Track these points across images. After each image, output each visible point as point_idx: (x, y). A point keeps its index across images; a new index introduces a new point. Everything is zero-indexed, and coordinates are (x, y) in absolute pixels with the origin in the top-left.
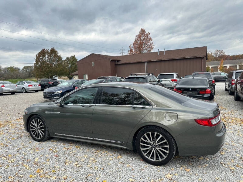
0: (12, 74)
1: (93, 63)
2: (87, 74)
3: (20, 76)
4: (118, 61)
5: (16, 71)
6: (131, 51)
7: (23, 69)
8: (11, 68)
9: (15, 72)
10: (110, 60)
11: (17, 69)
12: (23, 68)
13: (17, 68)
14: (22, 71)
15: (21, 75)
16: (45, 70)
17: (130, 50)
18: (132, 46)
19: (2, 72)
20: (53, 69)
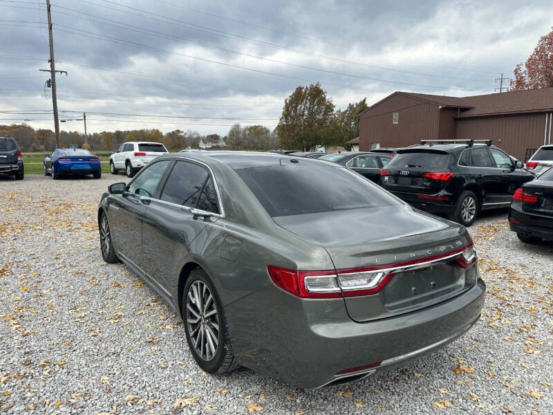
0: (256, 140)
1: (396, 116)
2: (378, 142)
3: (268, 144)
4: (464, 110)
5: (263, 134)
6: (520, 82)
7: (275, 131)
8: (255, 128)
9: (262, 137)
10: (440, 107)
11: (264, 131)
12: (274, 128)
13: (265, 128)
14: (272, 134)
15: (270, 143)
16: (297, 133)
17: (515, 79)
18: (524, 68)
19: (241, 135)
20: (312, 130)
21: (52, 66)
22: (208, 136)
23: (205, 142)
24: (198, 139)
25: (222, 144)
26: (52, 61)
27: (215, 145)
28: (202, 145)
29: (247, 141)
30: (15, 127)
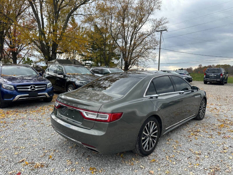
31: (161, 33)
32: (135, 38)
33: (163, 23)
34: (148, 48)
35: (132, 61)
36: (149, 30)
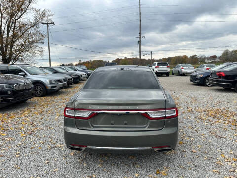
19: (229, 55)
21: (140, 35)
22: (211, 57)
23: (208, 60)
24: (205, 58)
25: (217, 60)
26: (140, 33)
27: (213, 61)
28: (206, 61)
29: (232, 58)
30: (134, 58)
31: (48, 26)
32: (14, 28)
33: (47, 14)
34: (33, 42)
35: (13, 55)
36: (31, 21)
